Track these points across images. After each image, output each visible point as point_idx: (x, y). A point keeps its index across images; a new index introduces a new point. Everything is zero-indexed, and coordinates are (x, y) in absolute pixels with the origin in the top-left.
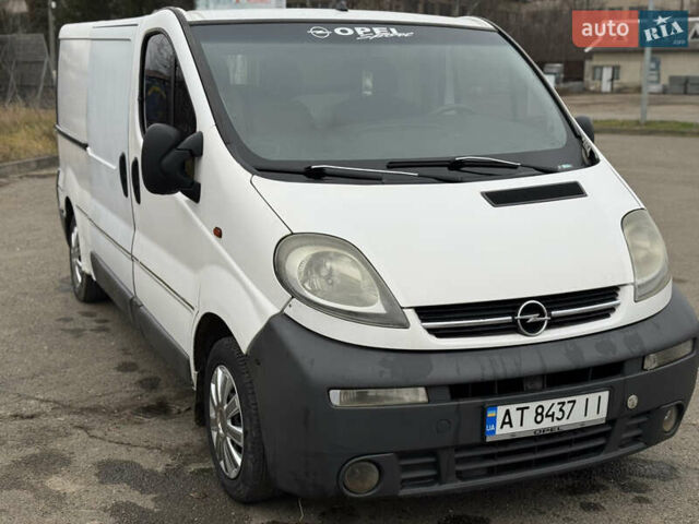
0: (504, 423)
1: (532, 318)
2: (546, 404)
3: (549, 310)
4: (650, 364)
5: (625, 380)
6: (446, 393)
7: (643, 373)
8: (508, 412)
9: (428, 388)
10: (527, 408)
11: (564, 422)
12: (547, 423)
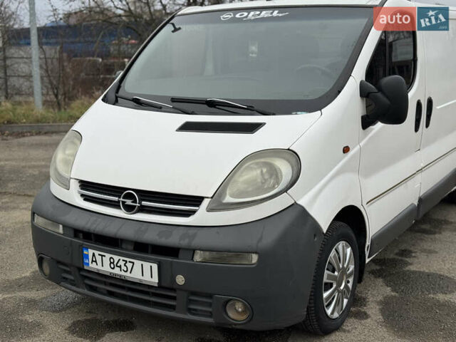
0: (93, 261)
1: (129, 202)
2: (116, 258)
3: (141, 200)
4: (198, 257)
5: (172, 262)
6: (72, 233)
7: (191, 262)
8: (94, 255)
9: (64, 226)
10: (104, 256)
11: (128, 274)
12: (117, 271)
